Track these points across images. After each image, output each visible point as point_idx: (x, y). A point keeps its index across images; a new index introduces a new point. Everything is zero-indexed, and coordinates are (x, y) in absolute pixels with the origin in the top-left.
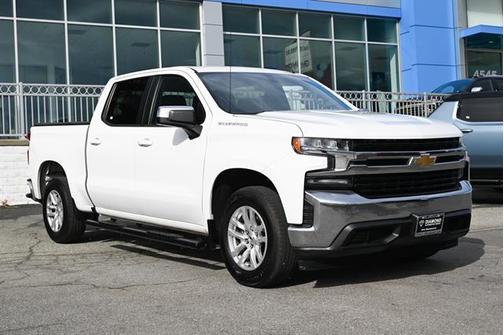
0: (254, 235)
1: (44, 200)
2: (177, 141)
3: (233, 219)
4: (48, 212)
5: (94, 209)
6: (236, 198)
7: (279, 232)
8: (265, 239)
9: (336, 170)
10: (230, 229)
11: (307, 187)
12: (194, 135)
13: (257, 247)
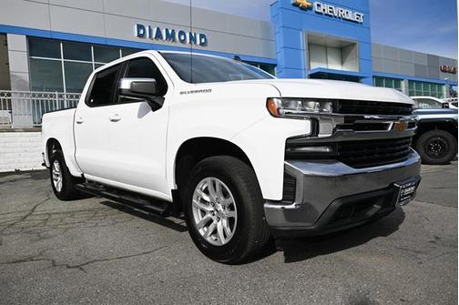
0: (220, 207)
1: (51, 168)
2: (141, 114)
3: (198, 190)
4: (54, 177)
5: (82, 175)
6: (200, 169)
7: (251, 208)
8: (235, 214)
9: (320, 136)
10: (194, 201)
11: (288, 157)
12: (156, 106)
13: (225, 222)
